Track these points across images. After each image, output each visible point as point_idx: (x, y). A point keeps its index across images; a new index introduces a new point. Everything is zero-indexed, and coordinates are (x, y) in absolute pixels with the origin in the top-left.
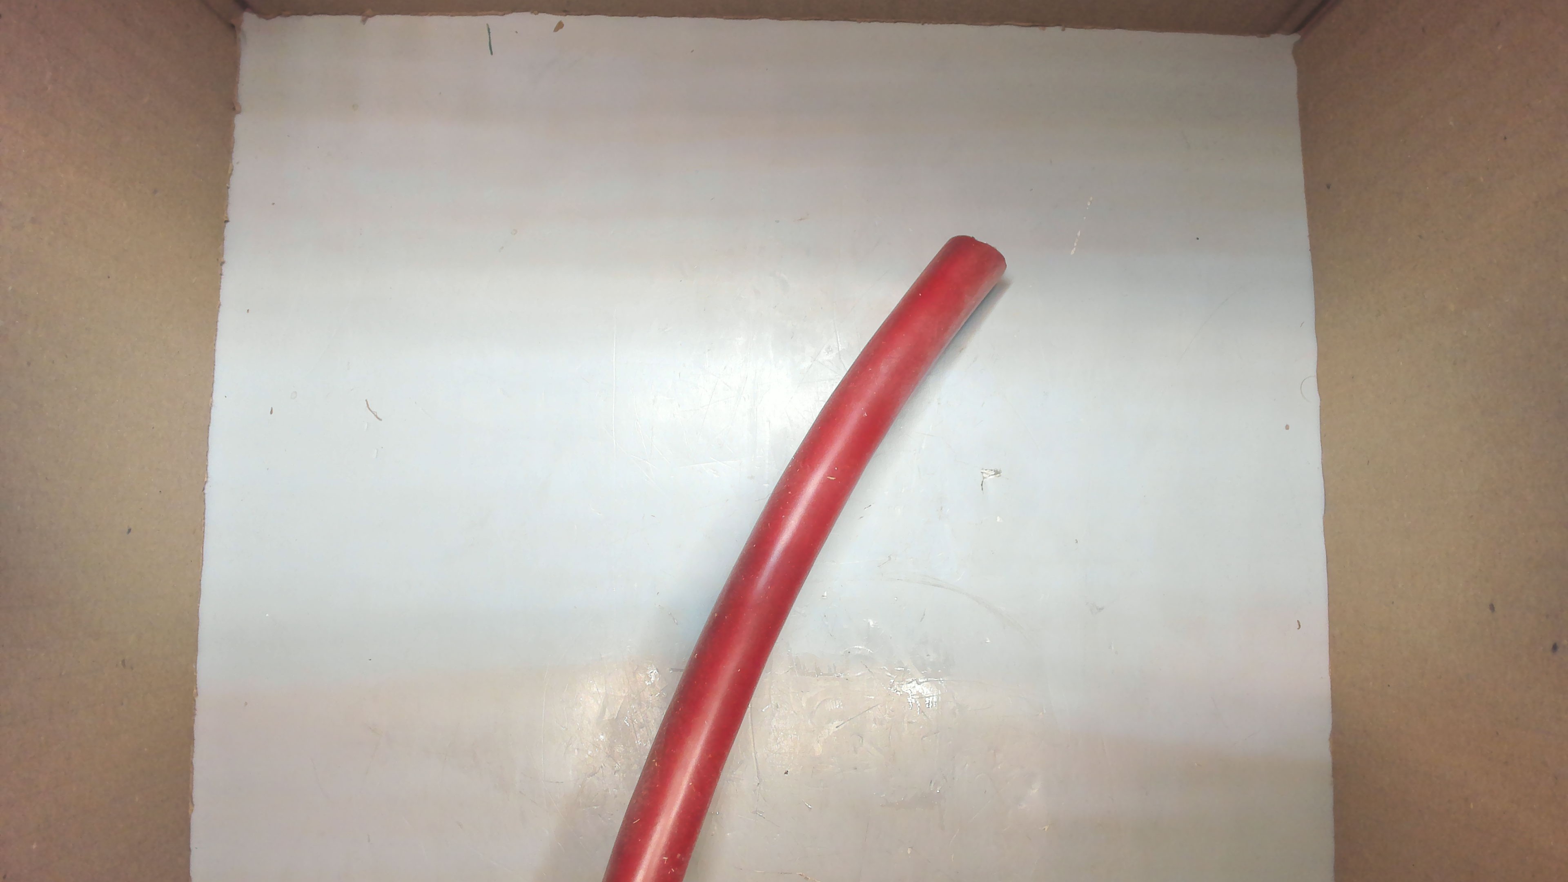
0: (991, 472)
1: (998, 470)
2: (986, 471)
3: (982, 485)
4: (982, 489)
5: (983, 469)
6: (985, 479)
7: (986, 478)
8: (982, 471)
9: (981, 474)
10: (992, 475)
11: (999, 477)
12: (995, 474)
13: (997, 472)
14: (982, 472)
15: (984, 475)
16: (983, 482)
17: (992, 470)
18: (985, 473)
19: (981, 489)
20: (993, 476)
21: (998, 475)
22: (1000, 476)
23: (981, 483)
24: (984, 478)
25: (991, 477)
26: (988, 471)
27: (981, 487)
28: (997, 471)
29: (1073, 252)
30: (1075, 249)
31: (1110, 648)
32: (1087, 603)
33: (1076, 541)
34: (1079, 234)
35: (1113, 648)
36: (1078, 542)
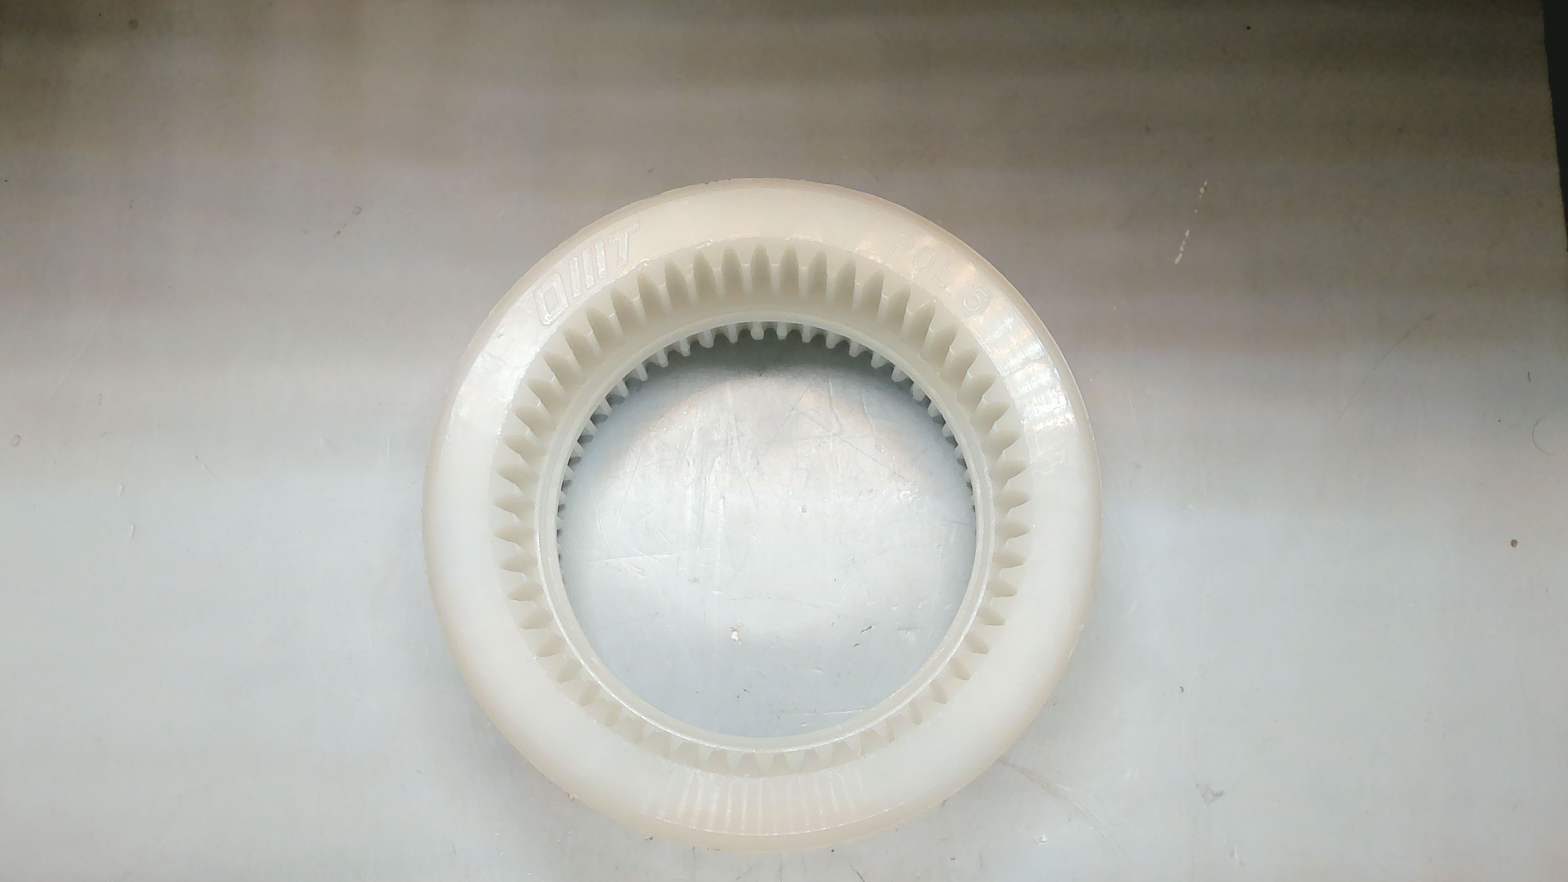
29: (1177, 260)
30: (1181, 254)
31: (1232, 855)
32: (1197, 786)
33: (1180, 689)
34: (1187, 234)
35: (1236, 856)
36: (1185, 690)
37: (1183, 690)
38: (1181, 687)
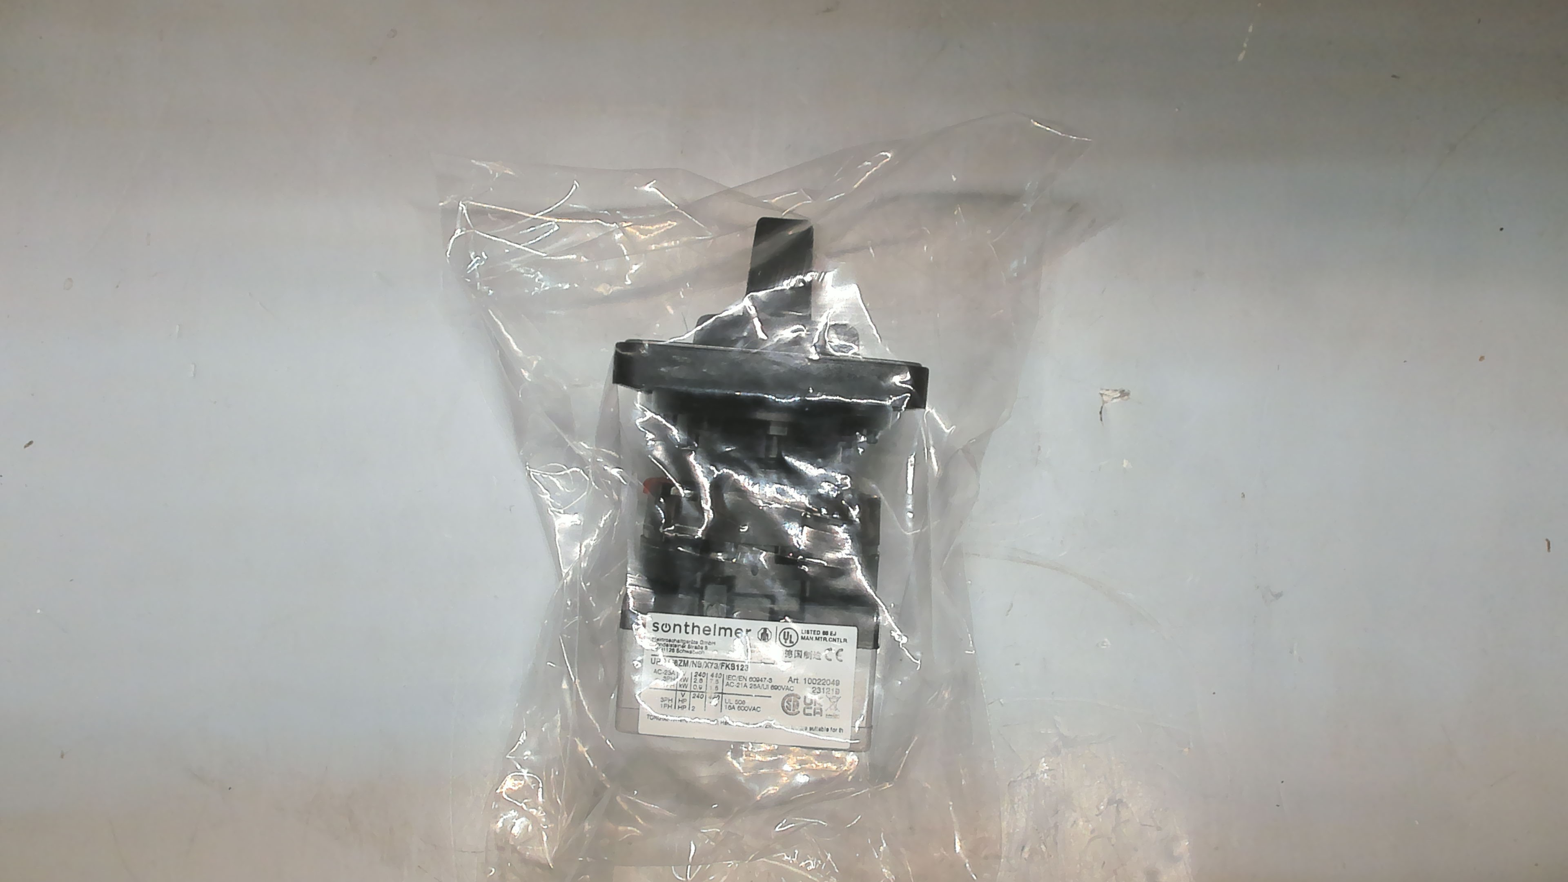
0: (1115, 393)
1: (1126, 391)
2: (1107, 392)
3: (1101, 413)
4: (1101, 420)
5: (1102, 389)
6: (1105, 405)
7: (1107, 402)
8: (1101, 392)
9: (1100, 396)
10: (1116, 398)
11: (1127, 400)
12: (1120, 396)
13: (1124, 394)
14: (1102, 395)
15: (1105, 398)
16: (1102, 407)
17: (1116, 390)
18: (1106, 395)
19: (1099, 418)
20: (1119, 399)
21: (1126, 397)
22: (1129, 398)
23: (1100, 410)
24: (1104, 402)
25: (1115, 401)
26: (1110, 392)
27: (1099, 415)
28: (1124, 391)
29: (1241, 57)
30: (1244, 52)
31: (1291, 652)
32: (1258, 587)
33: (1243, 495)
34: (1250, 30)
35: (1295, 652)
36: (1245, 496)
37: (1244, 495)
38: (1243, 493)
